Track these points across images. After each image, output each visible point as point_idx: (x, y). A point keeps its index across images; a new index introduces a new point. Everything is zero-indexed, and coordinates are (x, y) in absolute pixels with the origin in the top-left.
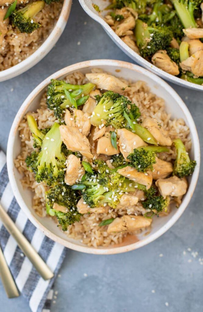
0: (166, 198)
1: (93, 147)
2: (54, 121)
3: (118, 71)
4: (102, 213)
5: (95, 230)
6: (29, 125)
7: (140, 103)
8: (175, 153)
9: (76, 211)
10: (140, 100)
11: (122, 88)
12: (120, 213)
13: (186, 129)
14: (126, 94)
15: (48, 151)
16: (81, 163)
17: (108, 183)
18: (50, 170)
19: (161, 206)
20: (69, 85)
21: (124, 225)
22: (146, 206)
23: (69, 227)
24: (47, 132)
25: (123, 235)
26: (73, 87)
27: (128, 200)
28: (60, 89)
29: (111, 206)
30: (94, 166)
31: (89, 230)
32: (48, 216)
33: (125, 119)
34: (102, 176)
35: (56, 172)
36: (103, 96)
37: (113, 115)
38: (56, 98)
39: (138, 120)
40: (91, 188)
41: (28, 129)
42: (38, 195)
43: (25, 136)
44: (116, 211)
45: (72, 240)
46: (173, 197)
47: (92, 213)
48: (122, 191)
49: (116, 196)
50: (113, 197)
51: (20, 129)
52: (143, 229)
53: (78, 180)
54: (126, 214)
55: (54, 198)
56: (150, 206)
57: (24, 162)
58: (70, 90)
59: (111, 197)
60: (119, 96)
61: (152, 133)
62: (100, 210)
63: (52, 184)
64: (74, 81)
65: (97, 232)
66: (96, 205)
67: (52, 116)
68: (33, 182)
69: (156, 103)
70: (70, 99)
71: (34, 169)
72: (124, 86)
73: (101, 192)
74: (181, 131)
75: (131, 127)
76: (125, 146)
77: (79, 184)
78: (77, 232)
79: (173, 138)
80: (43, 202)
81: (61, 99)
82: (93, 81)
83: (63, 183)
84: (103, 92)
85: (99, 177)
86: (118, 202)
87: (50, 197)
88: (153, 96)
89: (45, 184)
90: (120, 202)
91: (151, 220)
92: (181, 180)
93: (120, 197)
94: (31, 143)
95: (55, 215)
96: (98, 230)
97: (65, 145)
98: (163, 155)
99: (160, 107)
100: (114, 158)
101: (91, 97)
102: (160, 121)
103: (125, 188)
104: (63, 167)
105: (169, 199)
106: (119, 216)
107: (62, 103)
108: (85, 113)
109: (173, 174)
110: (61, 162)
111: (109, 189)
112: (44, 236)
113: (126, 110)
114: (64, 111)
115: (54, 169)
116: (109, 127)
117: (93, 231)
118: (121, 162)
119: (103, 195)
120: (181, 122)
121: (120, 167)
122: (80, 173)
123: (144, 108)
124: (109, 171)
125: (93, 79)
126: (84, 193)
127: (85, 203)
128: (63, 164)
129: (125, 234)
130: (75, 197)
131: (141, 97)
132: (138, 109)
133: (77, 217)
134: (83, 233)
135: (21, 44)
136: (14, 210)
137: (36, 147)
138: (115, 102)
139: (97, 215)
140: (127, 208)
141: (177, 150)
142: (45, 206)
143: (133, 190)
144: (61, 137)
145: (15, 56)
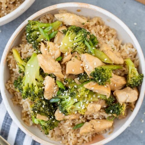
0: (123, 105)
1: (63, 69)
2: (33, 52)
3: (79, 11)
4: (74, 119)
5: (70, 133)
6: (15, 56)
7: (97, 33)
8: (127, 70)
9: (54, 119)
10: (97, 31)
11: (82, 23)
12: (89, 118)
13: (133, 50)
14: (86, 27)
15: (29, 75)
16: (55, 82)
17: (76, 95)
18: (32, 89)
19: (119, 111)
20: (42, 24)
21: (92, 127)
22: (108, 112)
23: (50, 132)
24: (28, 60)
25: (92, 135)
26: (45, 25)
27: (93, 107)
28: (35, 27)
29: (81, 113)
30: (65, 84)
31: (66, 133)
32: (34, 124)
33: (86, 46)
34: (72, 91)
35: (36, 90)
36: (68, 30)
37: (76, 43)
38: (33, 35)
39: (96, 46)
40: (64, 101)
41: (14, 59)
42: (25, 109)
43: (12, 65)
44: (85, 117)
45: (54, 141)
46: (128, 103)
47: (67, 120)
48: (88, 101)
49: (84, 105)
50: (81, 106)
51: (8, 60)
52: (107, 130)
53: (54, 95)
54: (93, 119)
55: (37, 110)
56: (111, 111)
57: (13, 85)
58: (43, 27)
59: (80, 106)
60: (80, 29)
61: (108, 55)
62: (73, 117)
63: (35, 100)
64: (46, 20)
65: (72, 134)
66: (69, 113)
67: (31, 48)
68: (21, 99)
69: (110, 32)
70: (43, 34)
71: (20, 89)
72: (84, 21)
73: (72, 103)
74: (131, 52)
75: (91, 52)
76: (88, 66)
77: (55, 98)
78: (57, 136)
79: (125, 58)
80: (29, 115)
81: (37, 35)
82: (60, 20)
83: (43, 98)
84: (68, 27)
85: (69, 92)
86: (86, 110)
87: (34, 109)
88: (107, 28)
89: (30, 101)
90: (87, 109)
91: (112, 122)
92: (133, 89)
93: (87, 106)
94: (17, 70)
95: (39, 124)
96: (72, 133)
97: (42, 70)
98: (118, 72)
99: (113, 36)
100: (80, 77)
101: (59, 32)
102: (114, 46)
103: (90, 98)
104: (41, 86)
105: (125, 105)
106: (88, 121)
107: (38, 37)
108: (55, 44)
109: (127, 85)
110: (40, 83)
111: (78, 100)
113: (87, 39)
114: (40, 44)
115: (35, 88)
116: (74, 53)
117: (69, 133)
118: (85, 79)
119: (73, 105)
120: (129, 45)
121: (85, 83)
122: (55, 90)
123: (100, 37)
124: (77, 87)
125: (60, 18)
126: (60, 105)
127: (60, 112)
128: (42, 83)
129: (94, 134)
130: (53, 108)
131: (98, 29)
132: (96, 37)
133: (56, 123)
134: (61, 136)
137: (21, 72)
138: (77, 34)
139: (70, 121)
140: (93, 114)
141: (128, 67)
142: (31, 117)
143: (97, 100)
144: (39, 63)
145: (2, 10)
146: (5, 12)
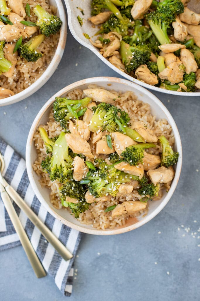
0: (156, 185)
1: (93, 149)
2: (61, 131)
3: (109, 85)
4: (106, 201)
5: (102, 215)
6: (42, 136)
7: (129, 109)
8: (161, 148)
9: (85, 201)
10: (129, 107)
11: (113, 99)
12: (121, 200)
13: (168, 127)
14: (118, 103)
15: (58, 156)
16: (85, 163)
17: (107, 176)
18: (61, 170)
19: (152, 192)
20: (70, 100)
21: (124, 209)
22: (141, 193)
23: (81, 215)
24: (56, 140)
25: (125, 218)
26: (74, 102)
27: (125, 189)
28: (63, 104)
29: (112, 195)
30: (95, 164)
31: (97, 216)
32: (64, 207)
33: (117, 124)
34: (102, 172)
35: (65, 171)
36: (97, 107)
37: (106, 121)
38: (61, 112)
39: (128, 123)
40: (94, 182)
41: (41, 139)
42: (54, 191)
43: (39, 145)
44: (117, 199)
45: (85, 225)
46: (163, 183)
47: (98, 202)
48: (119, 182)
49: (115, 187)
50: (112, 187)
51: (34, 139)
52: (141, 212)
53: (84, 176)
54: (126, 201)
55: (66, 193)
56: (144, 192)
57: (40, 165)
58: (72, 105)
59: (111, 188)
60: (111, 106)
61: (140, 133)
62: (104, 199)
63: (64, 181)
64: (74, 96)
65: (103, 217)
66: (100, 195)
67: (59, 127)
68: (49, 181)
69: (142, 108)
70: (72, 111)
71: (48, 171)
72: (115, 97)
73: (103, 184)
74: (165, 129)
75: (122, 130)
76: (118, 146)
77: (85, 179)
78: (88, 219)
79: (158, 135)
80: (58, 197)
81: (65, 113)
82: (89, 96)
83: (72, 180)
84: (98, 103)
85: (100, 173)
86: (117, 191)
87: (63, 191)
88: (140, 102)
89: (59, 182)
90: (118, 191)
91: (146, 204)
92: (168, 169)
93: (118, 187)
94: (44, 150)
95: (68, 206)
96: (104, 216)
97: (71, 149)
98: (152, 150)
99: (146, 111)
100: (111, 157)
101: (89, 109)
102: (147, 123)
103: (122, 180)
104: (71, 167)
105: (159, 186)
106: (120, 203)
107: (66, 115)
108: (85, 122)
109: (161, 165)
110: (69, 164)
111: (108, 181)
112: (62, 224)
113: (117, 117)
114: (68, 122)
115: (64, 169)
116: (105, 131)
117: (100, 216)
118: (117, 159)
119: (104, 186)
120: (164, 122)
121: (116, 163)
122: (85, 171)
123: (133, 114)
124: (108, 167)
125: (89, 94)
126: (90, 186)
127: (91, 194)
128: (71, 164)
129: (127, 217)
130: (83, 190)
131: (129, 105)
132: (128, 114)
133: (86, 206)
134: (93, 219)
135: (29, 71)
136: (36, 205)
137: (48, 152)
138: (107, 112)
139: (102, 203)
140: (126, 196)
141: (162, 145)
142: (60, 200)
143: (128, 181)
144: (67, 143)
145: (26, 81)
146: (29, 82)
